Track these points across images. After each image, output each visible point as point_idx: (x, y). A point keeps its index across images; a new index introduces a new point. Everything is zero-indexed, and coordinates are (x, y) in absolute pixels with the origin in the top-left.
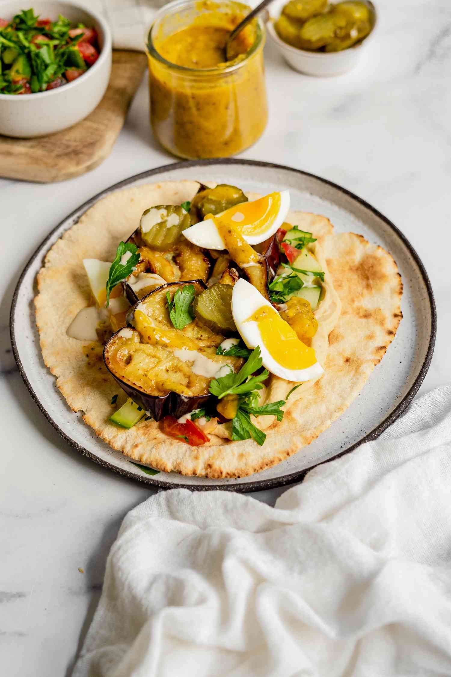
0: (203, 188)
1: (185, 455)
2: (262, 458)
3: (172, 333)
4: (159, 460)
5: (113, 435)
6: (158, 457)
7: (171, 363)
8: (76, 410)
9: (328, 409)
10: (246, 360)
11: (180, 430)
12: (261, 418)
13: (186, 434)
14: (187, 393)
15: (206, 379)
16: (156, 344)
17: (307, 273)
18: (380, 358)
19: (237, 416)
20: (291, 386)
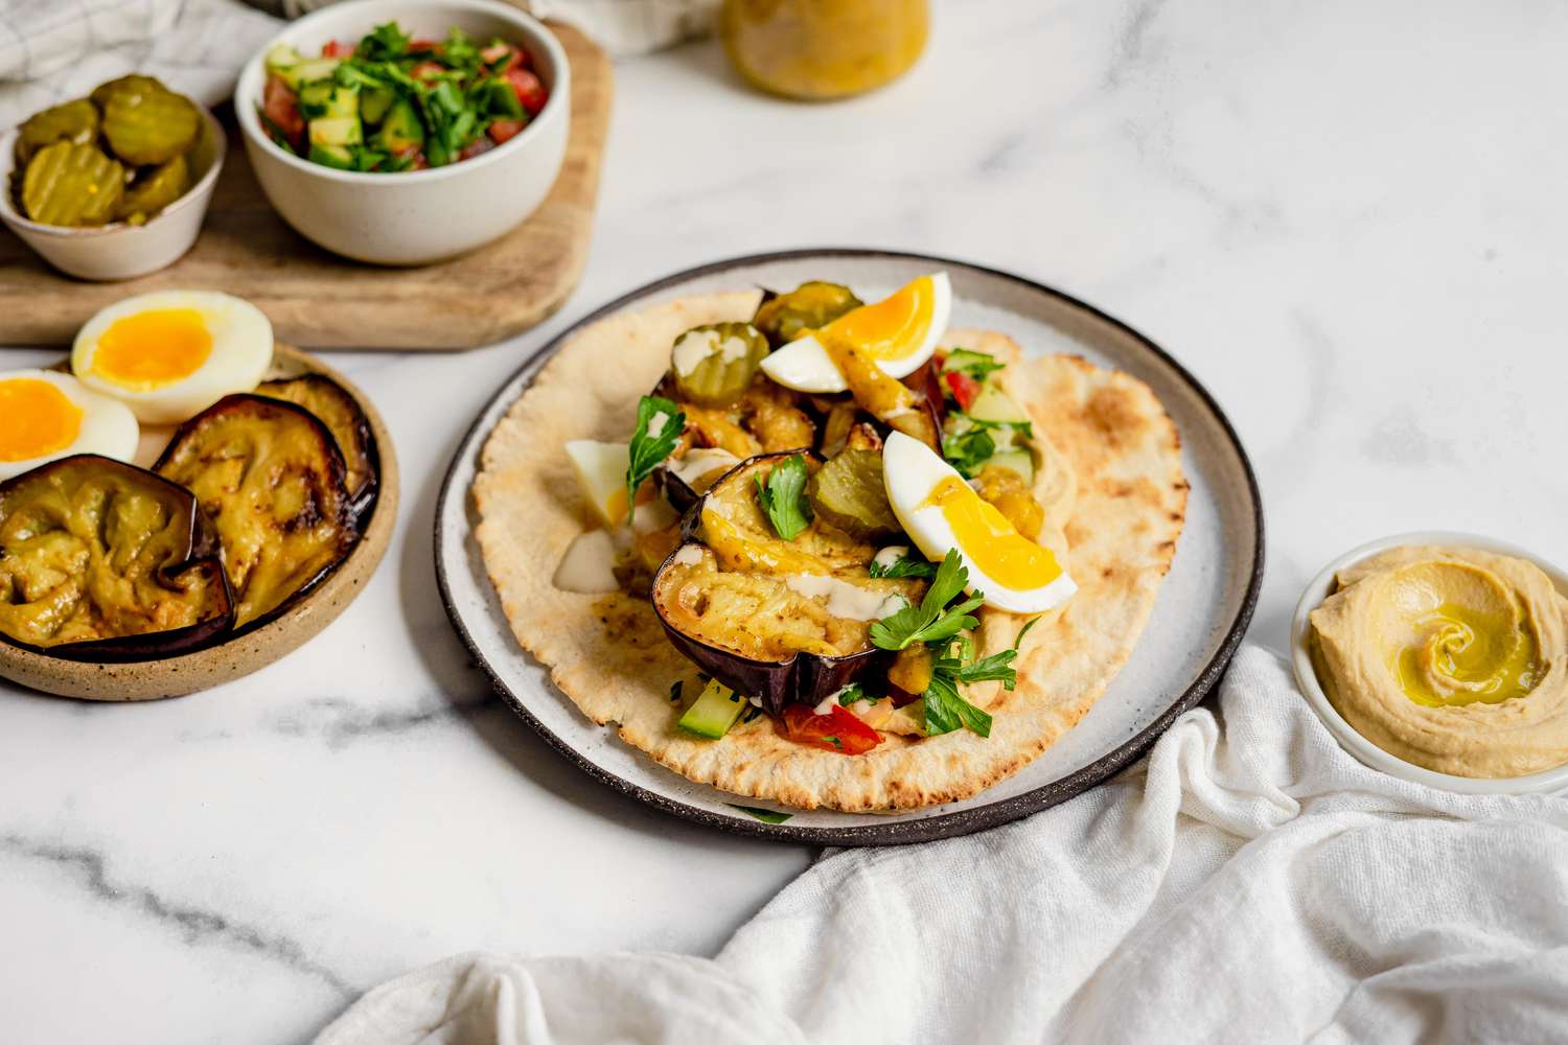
0: (769, 296)
1: (841, 771)
2: (992, 760)
3: (776, 548)
4: (792, 787)
5: (689, 756)
6: (789, 783)
7: (784, 604)
8: (603, 721)
9: (1093, 660)
10: (929, 581)
11: (822, 728)
12: (974, 687)
13: (835, 734)
14: (830, 653)
15: (861, 623)
16: (750, 569)
17: (1001, 426)
18: (1167, 562)
19: (930, 687)
20: (1020, 625)
